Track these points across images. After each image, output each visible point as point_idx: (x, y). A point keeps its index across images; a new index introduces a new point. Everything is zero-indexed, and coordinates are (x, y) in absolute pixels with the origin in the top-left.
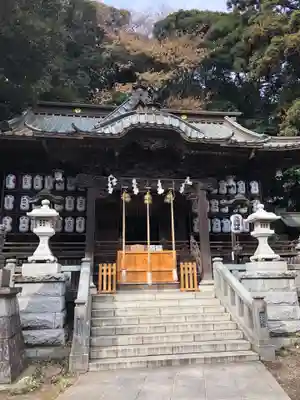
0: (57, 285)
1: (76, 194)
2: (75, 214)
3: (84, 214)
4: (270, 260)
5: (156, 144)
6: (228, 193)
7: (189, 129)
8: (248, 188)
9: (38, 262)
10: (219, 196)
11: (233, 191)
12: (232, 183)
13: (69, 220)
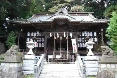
0: (32, 60)
1: (42, 37)
2: (41, 42)
3: (44, 43)
4: (92, 55)
5: (62, 23)
6: (84, 36)
7: (71, 18)
8: (93, 34)
9: (29, 55)
10: (82, 37)
11: (86, 35)
12: (86, 33)
13: (40, 44)
